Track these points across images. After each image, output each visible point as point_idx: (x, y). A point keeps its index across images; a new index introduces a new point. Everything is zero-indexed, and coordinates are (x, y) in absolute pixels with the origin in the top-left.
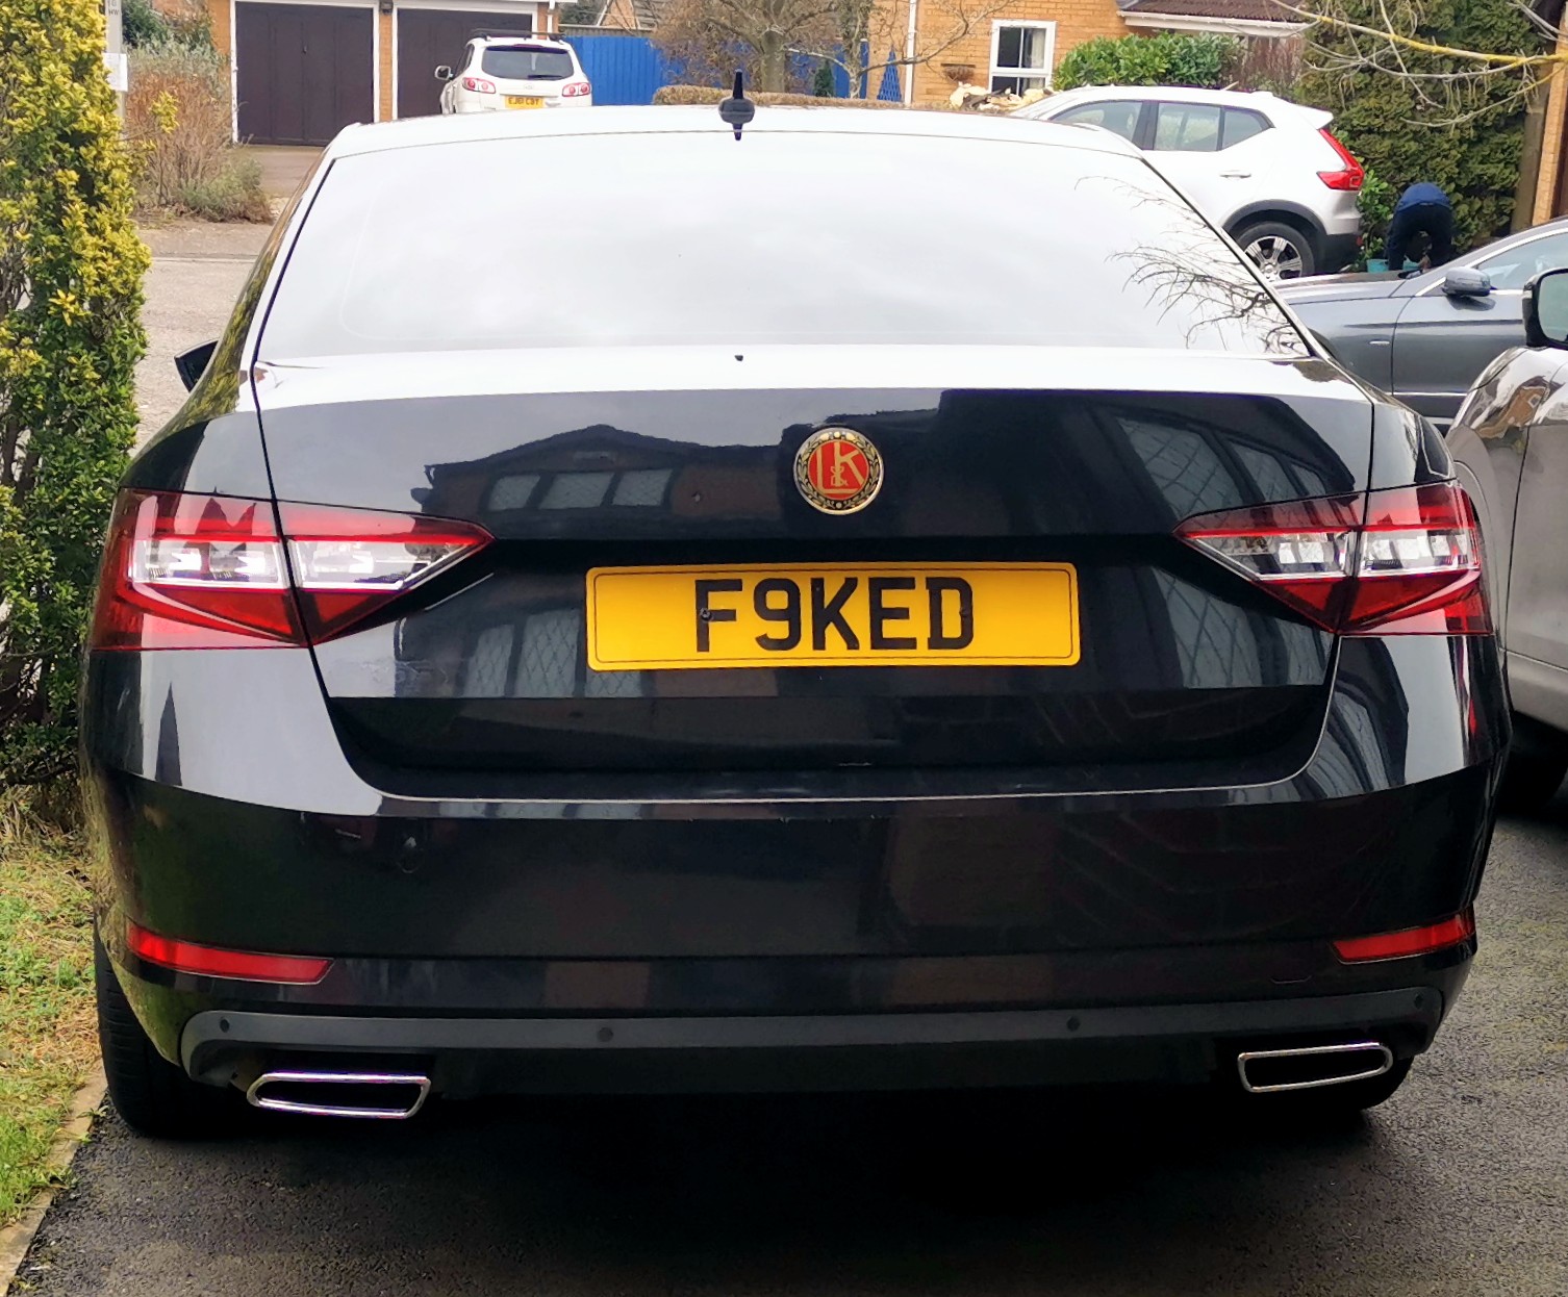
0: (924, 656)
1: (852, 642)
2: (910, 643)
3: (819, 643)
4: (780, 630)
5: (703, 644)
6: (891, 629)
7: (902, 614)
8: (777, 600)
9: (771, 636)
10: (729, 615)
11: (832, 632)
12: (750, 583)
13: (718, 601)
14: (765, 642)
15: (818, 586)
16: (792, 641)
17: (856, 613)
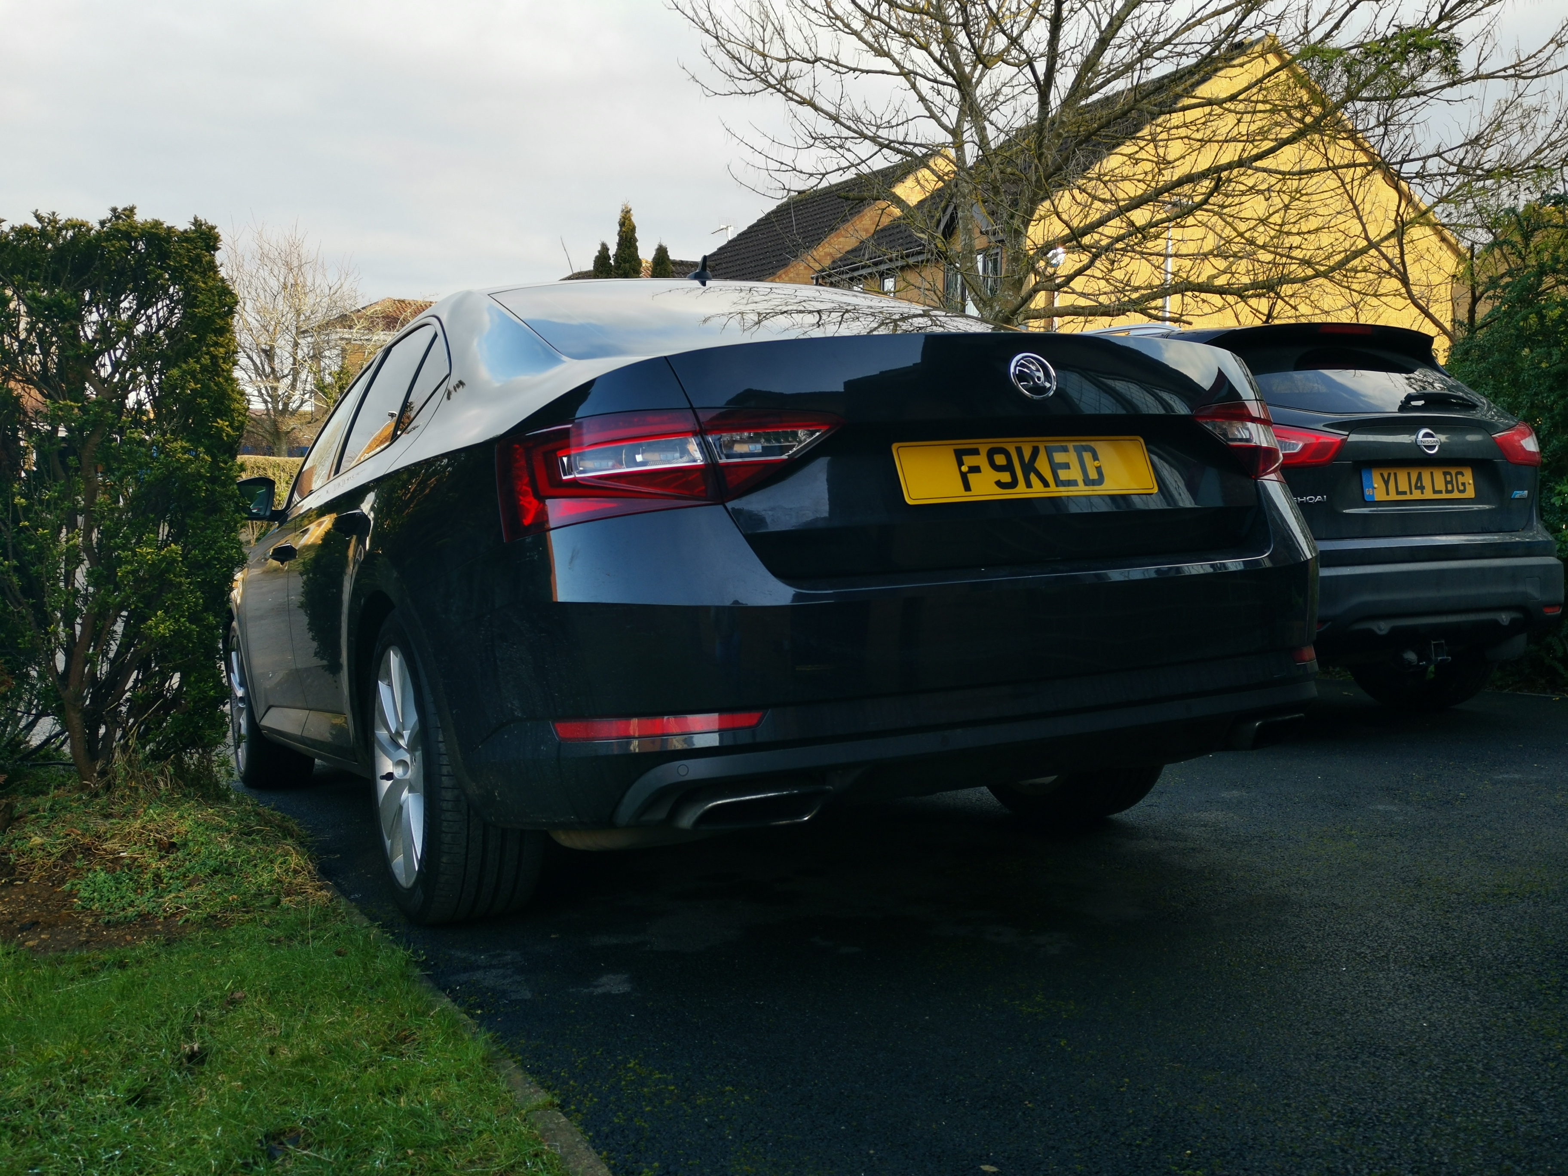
0: (1081, 490)
1: (1046, 484)
2: (1073, 483)
3: (1029, 485)
4: (1006, 477)
5: (967, 487)
6: (1063, 475)
7: (1067, 466)
8: (1000, 460)
9: (1002, 481)
10: (975, 469)
11: (1033, 478)
12: (984, 451)
13: (969, 461)
14: (999, 484)
15: (1019, 451)
16: (1013, 484)
17: (1042, 465)
